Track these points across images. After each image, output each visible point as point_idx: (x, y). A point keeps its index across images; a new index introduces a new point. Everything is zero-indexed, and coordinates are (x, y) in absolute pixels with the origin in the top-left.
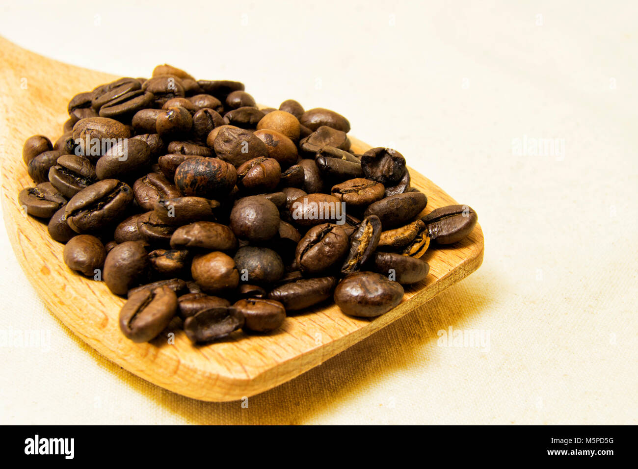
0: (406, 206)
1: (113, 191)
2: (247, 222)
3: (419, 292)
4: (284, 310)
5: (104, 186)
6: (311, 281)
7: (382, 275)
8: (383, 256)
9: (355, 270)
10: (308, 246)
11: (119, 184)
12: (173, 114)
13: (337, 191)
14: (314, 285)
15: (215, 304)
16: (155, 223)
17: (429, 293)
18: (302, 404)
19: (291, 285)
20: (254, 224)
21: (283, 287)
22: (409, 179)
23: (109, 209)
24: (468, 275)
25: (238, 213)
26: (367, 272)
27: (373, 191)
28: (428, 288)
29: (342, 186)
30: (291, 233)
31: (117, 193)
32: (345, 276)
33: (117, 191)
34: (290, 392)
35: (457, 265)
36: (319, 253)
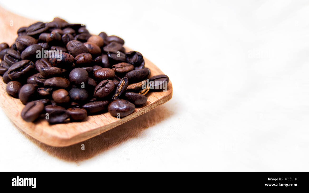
0: (140, 74)
1: (27, 64)
2: (75, 78)
3: (143, 108)
4: (86, 112)
5: (23, 62)
6: (99, 102)
7: (127, 101)
8: (128, 93)
9: (117, 98)
10: (99, 88)
11: (29, 62)
12: (53, 35)
13: (114, 67)
14: (100, 103)
15: (59, 109)
16: (41, 77)
17: (147, 109)
18: (94, 150)
19: (91, 103)
20: (77, 79)
21: (88, 104)
22: (144, 64)
23: (25, 71)
24: (165, 102)
25: (72, 74)
26: (121, 99)
27: (128, 68)
28: (147, 107)
29: (116, 66)
30: (93, 83)
31: (28, 65)
32: (113, 100)
33: (28, 64)
34: (90, 145)
35: (160, 98)
36: (103, 91)
